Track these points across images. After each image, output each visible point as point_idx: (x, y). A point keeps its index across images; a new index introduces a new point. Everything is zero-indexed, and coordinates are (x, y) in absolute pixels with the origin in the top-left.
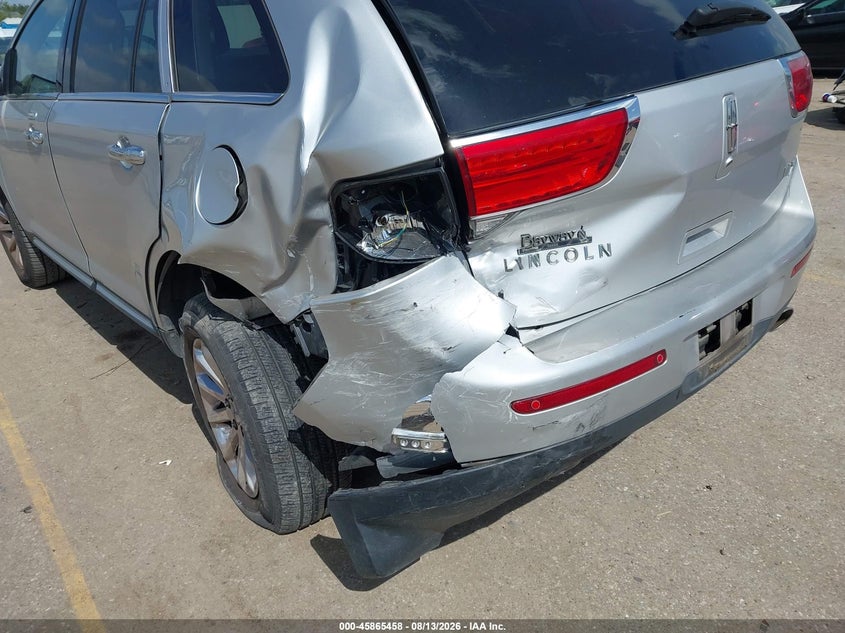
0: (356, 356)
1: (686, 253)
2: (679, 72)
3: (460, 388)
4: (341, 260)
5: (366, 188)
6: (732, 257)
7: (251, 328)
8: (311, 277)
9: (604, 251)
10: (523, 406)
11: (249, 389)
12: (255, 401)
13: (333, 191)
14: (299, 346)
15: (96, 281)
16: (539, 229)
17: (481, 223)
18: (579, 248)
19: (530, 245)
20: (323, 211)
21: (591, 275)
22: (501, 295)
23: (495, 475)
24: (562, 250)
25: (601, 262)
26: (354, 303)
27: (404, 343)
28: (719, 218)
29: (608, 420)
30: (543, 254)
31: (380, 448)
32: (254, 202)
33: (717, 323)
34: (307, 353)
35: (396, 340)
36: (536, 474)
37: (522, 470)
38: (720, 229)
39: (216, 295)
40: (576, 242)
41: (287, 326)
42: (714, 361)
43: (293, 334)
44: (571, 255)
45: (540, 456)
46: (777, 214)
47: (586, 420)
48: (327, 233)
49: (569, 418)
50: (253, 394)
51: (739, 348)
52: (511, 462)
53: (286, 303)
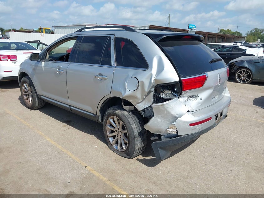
0: (160, 115)
1: (212, 101)
2: (212, 69)
3: (181, 121)
4: (154, 98)
5: (163, 85)
6: (219, 102)
7: (130, 113)
8: (147, 102)
9: (201, 99)
10: (191, 125)
11: (131, 124)
12: (132, 127)
13: (156, 86)
14: (142, 116)
15: (70, 106)
16: (191, 94)
17: (183, 92)
18: (197, 98)
19: (189, 97)
20: (153, 89)
21: (199, 103)
22: (185, 105)
23: (186, 138)
24: (194, 98)
25: (201, 101)
26: (162, 105)
27: (170, 113)
28: (217, 95)
29: (203, 129)
30: (191, 99)
31: (161, 134)
32: (140, 87)
33: (218, 114)
34: (144, 117)
35: (168, 112)
36: (192, 138)
37: (190, 137)
38: (217, 97)
39: (125, 105)
40: (196, 97)
41: (140, 112)
42: (217, 121)
43: (141, 113)
44: (196, 99)
45: (193, 134)
46: (224, 96)
47: (200, 128)
48: (153, 93)
49: (198, 128)
50: (132, 125)
51: (221, 120)
52: (188, 135)
53: (140, 107)
